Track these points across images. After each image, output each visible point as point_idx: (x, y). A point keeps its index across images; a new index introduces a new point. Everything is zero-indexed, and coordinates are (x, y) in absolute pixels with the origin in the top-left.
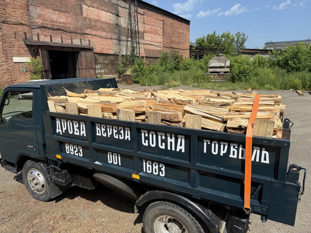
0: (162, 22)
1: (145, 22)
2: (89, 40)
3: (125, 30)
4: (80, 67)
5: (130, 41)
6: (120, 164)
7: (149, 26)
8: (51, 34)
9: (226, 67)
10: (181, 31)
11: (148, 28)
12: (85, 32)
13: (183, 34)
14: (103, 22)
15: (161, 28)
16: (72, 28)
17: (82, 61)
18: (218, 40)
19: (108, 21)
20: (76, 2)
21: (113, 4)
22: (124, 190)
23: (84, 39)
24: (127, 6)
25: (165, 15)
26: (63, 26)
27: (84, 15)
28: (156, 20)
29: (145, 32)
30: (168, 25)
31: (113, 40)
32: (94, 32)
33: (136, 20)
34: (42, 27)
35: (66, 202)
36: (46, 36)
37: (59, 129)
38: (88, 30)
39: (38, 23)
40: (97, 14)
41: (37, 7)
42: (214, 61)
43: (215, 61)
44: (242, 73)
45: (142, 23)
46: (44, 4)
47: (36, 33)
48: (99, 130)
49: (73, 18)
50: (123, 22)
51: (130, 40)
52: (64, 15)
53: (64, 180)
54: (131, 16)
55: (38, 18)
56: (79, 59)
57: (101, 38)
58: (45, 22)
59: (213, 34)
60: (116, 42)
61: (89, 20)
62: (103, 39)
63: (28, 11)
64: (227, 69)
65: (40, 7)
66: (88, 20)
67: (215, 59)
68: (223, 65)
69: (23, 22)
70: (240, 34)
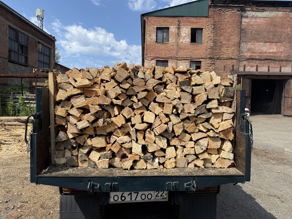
8: (257, 64)
16: (283, 56)
17: (289, 89)
26: (272, 56)
36: (252, 66)
39: (247, 56)
41: (248, 43)
46: (255, 39)
47: (243, 65)
49: (286, 47)
55: (247, 52)
58: (253, 54)
63: (240, 47)
69: (233, 57)
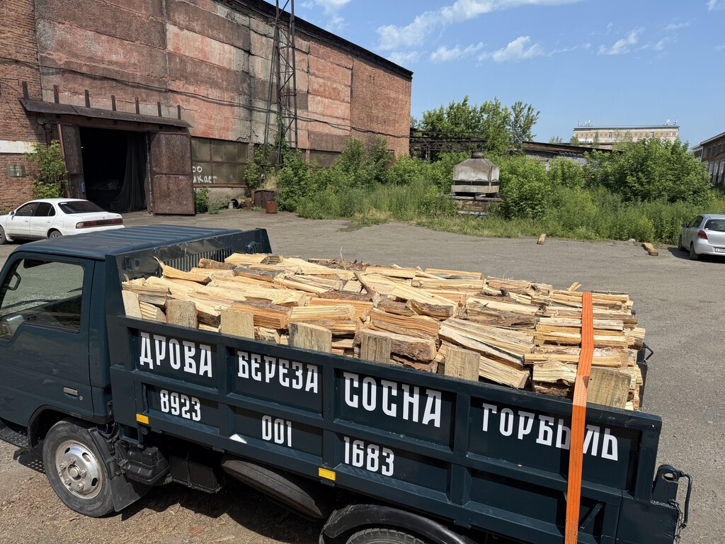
0: (350, 72)
1: (311, 71)
2: (179, 107)
3: (264, 86)
4: (155, 169)
5: (275, 112)
6: (290, 444)
7: (321, 81)
8: (87, 88)
9: (490, 184)
10: (393, 95)
11: (316, 83)
12: (170, 88)
13: (396, 101)
14: (212, 66)
15: (346, 86)
16: (139, 75)
17: (160, 154)
18: (472, 119)
19: (225, 65)
20: (151, 18)
21: (238, 25)
22: (296, 499)
23: (168, 103)
24: (272, 31)
25: (357, 56)
26: (117, 72)
27: (170, 48)
28: (335, 66)
29: (311, 94)
30: (362, 80)
31: (236, 108)
32: (191, 89)
33: (291, 64)
34: (69, 72)
35: (148, 517)
36: (75, 93)
37: (146, 356)
38: (178, 82)
39: (57, 61)
40: (200, 47)
41: (57, 24)
42: (464, 168)
43: (468, 168)
44: (526, 199)
45: (303, 73)
46: (74, 18)
47: (51, 86)
48: (244, 366)
49: (141, 54)
50: (261, 68)
51: (276, 110)
52: (122, 45)
53: (151, 471)
54: (279, 54)
55: (57, 50)
56: (153, 149)
57: (208, 104)
58: (74, 60)
59: (461, 104)
60: (242, 112)
61: (181, 61)
62: (211, 104)
63: (35, 31)
64: (494, 187)
65: (63, 24)
66: (178, 60)
67: (466, 165)
68: (484, 178)
69: (20, 58)
70: (523, 106)
